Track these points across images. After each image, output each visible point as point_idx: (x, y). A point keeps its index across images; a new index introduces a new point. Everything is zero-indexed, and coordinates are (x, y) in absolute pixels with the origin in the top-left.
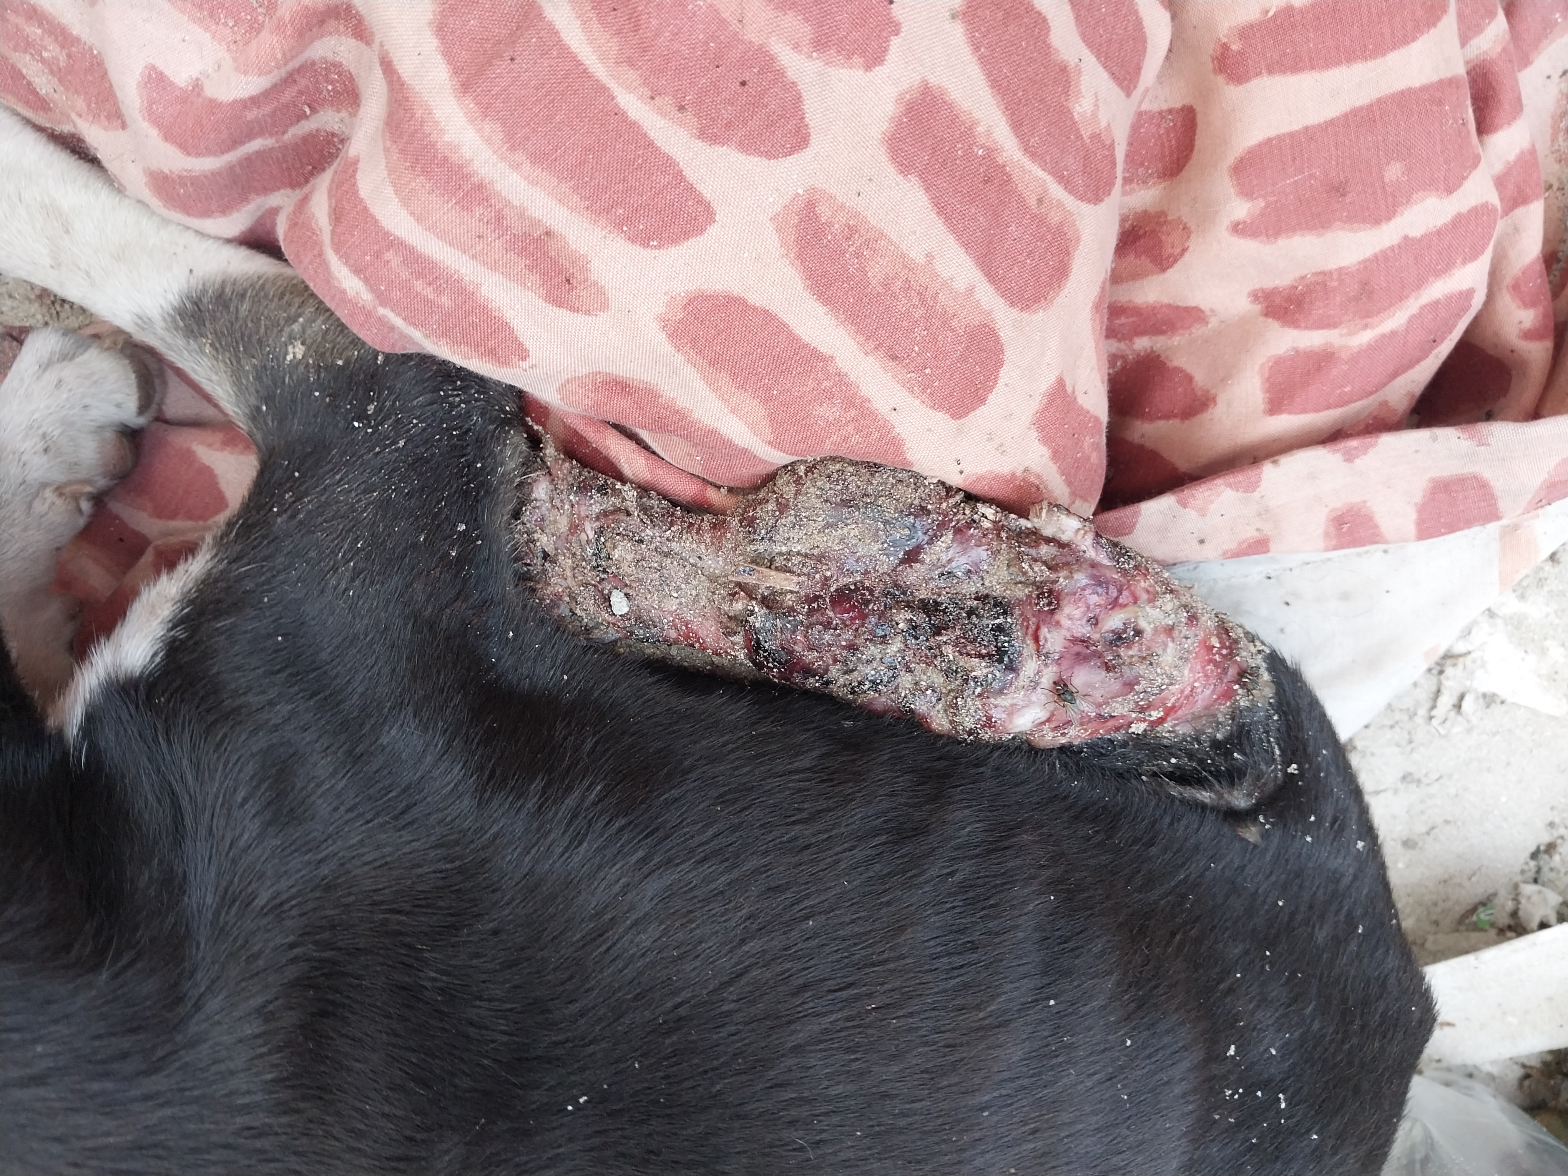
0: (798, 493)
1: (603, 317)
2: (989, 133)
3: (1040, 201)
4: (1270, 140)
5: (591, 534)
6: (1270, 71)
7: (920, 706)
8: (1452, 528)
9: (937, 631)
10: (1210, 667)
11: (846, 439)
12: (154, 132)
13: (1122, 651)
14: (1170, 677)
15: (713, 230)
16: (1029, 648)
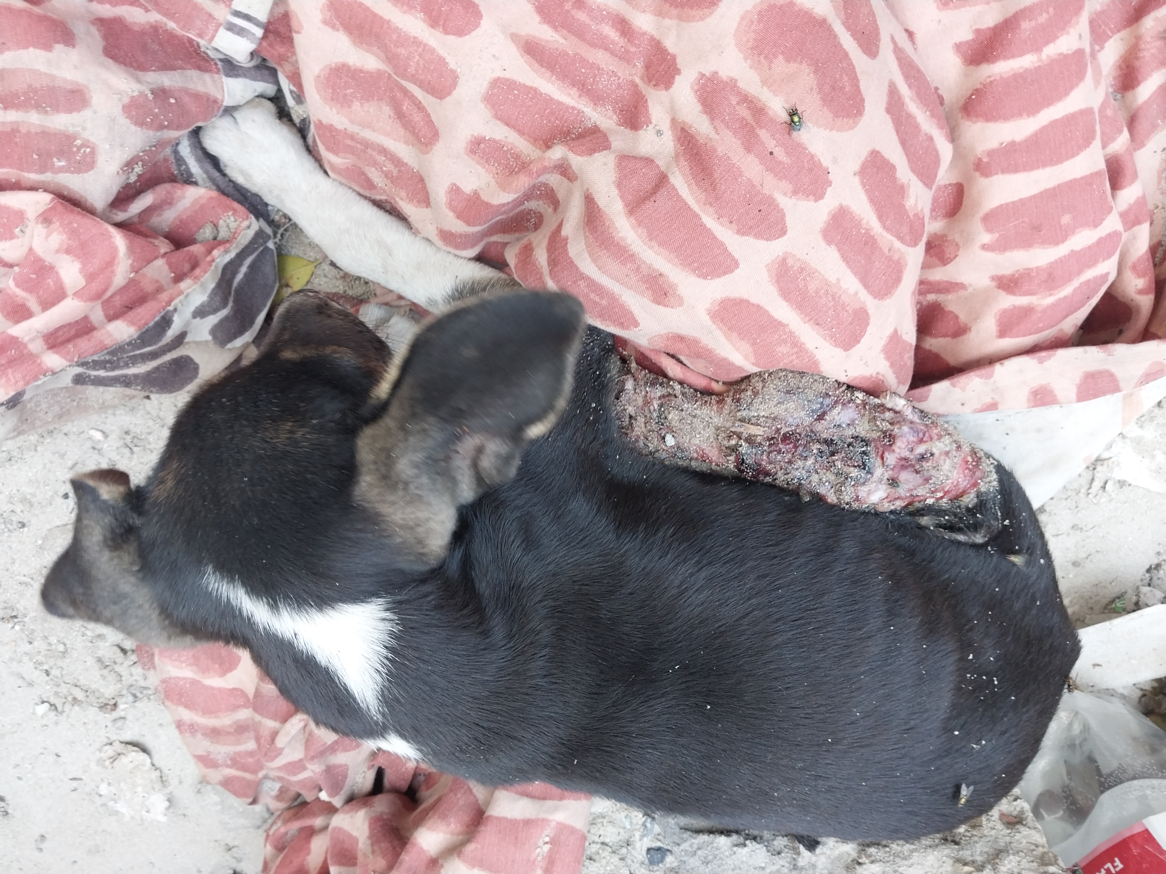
0: (763, 387)
1: (679, 309)
2: (868, 223)
3: (890, 250)
4: (1002, 205)
5: (656, 406)
6: (1003, 172)
7: (822, 490)
8: (1095, 396)
9: (833, 454)
10: (967, 471)
11: (791, 362)
12: (451, 214)
13: (924, 464)
14: (947, 476)
15: (737, 271)
16: (879, 461)
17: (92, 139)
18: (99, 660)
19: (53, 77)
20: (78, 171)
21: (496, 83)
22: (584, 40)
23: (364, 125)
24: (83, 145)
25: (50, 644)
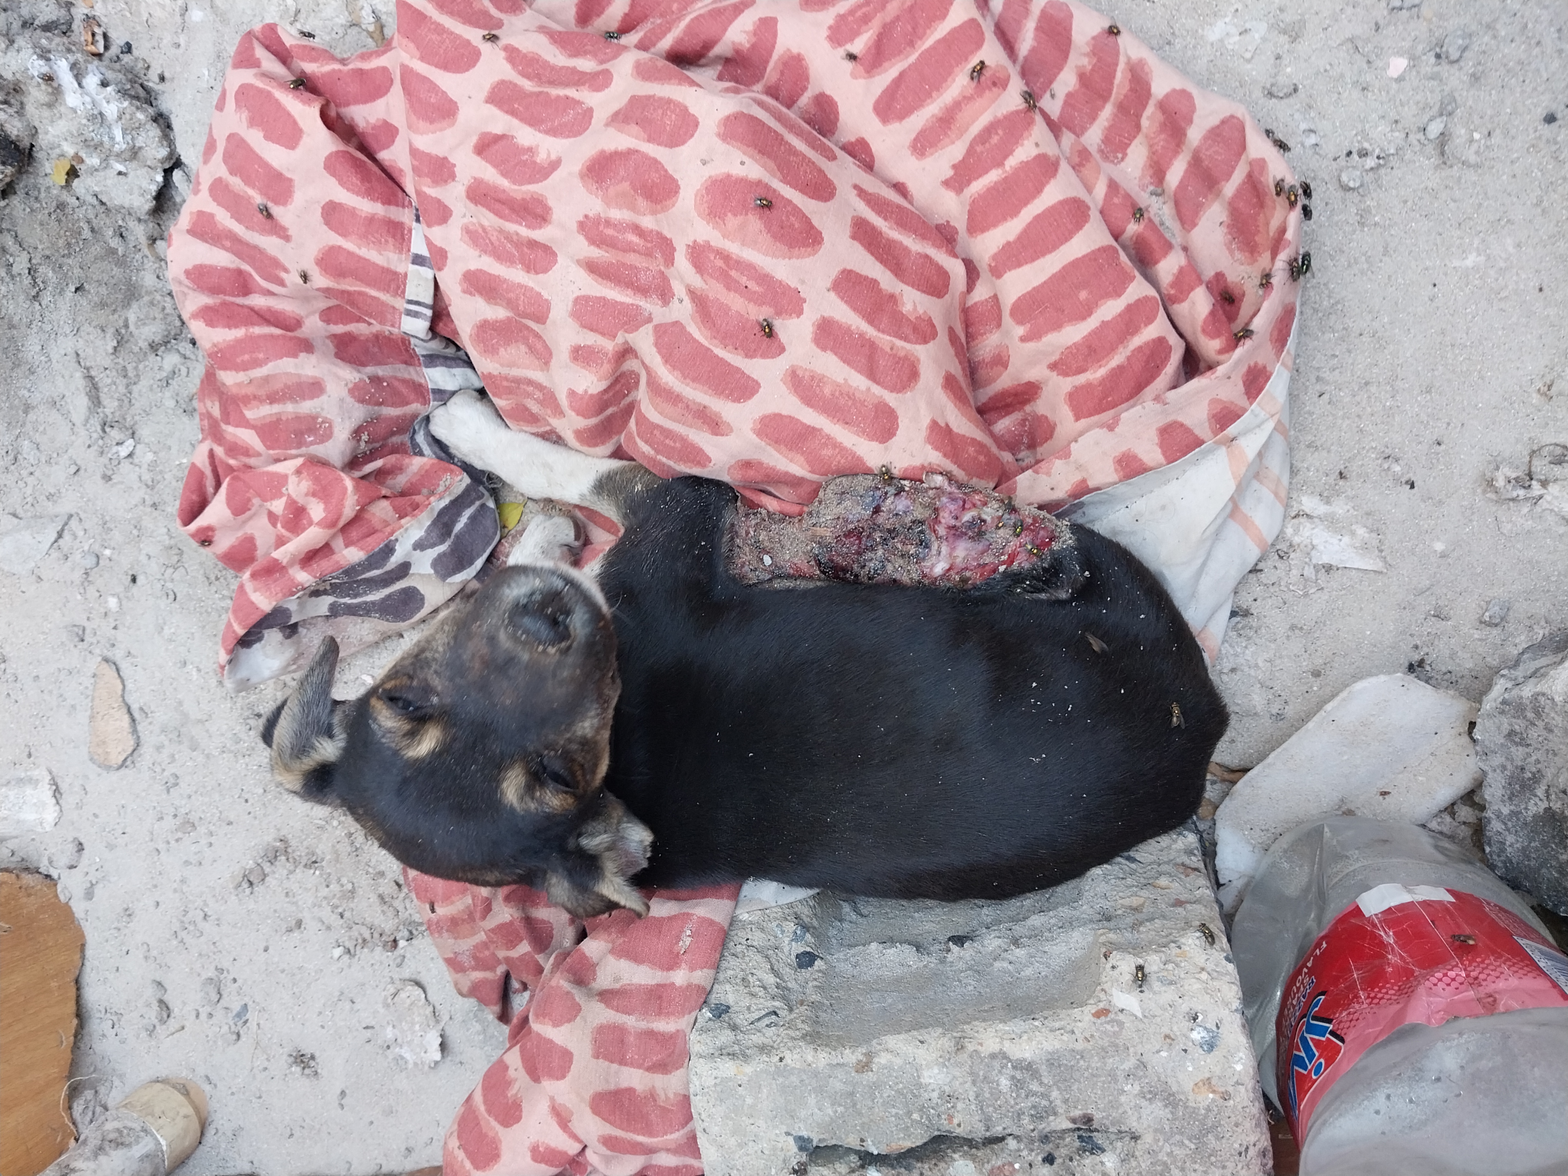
1: (733, 434)
2: (858, 328)
3: (892, 349)
4: (1020, 297)
5: (752, 533)
6: (1011, 269)
7: (896, 576)
11: (839, 462)
12: (573, 414)
15: (761, 390)
16: (933, 537)
17: (329, 416)
18: (381, 897)
19: (299, 376)
20: (322, 442)
21: (577, 300)
22: (618, 249)
23: (511, 365)
24: (323, 422)
25: (342, 886)
